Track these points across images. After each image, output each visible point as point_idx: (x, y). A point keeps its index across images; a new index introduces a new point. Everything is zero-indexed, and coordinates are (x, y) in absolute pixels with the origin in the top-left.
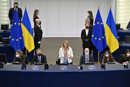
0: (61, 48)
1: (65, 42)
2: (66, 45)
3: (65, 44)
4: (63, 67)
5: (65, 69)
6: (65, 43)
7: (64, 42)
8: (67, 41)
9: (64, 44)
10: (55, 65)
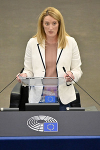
3: (48, 24)
6: (47, 18)
7: (44, 16)
10: (4, 111)
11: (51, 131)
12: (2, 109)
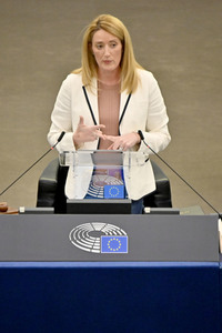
0: (71, 77)
1: (99, 26)
2: (109, 54)
3: (101, 46)
4: (98, 227)
5: (114, 244)
7: (93, 31)
8: (117, 22)
9: (90, 43)
10: (26, 212)
11: (114, 251)
12: (22, 210)
